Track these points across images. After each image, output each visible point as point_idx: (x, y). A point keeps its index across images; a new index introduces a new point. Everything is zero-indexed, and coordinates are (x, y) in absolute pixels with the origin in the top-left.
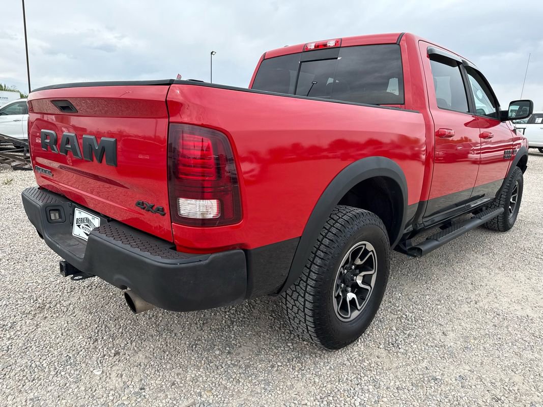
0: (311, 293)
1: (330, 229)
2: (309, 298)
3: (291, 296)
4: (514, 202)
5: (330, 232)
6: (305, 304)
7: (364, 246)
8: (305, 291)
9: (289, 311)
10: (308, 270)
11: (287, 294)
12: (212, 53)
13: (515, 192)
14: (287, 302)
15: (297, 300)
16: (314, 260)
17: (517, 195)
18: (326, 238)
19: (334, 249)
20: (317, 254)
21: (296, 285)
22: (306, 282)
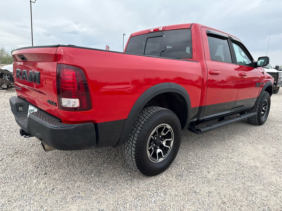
0: (134, 147)
1: (145, 117)
2: (133, 149)
3: (126, 149)
4: (266, 110)
5: (145, 118)
6: (131, 152)
7: (165, 126)
8: (132, 146)
9: (126, 156)
10: (133, 136)
11: (124, 148)
12: (124, 35)
13: (266, 105)
14: (125, 152)
15: (128, 150)
16: (136, 131)
17: (267, 106)
18: (143, 121)
19: (146, 126)
20: (138, 128)
21: (128, 143)
22: (132, 142)
